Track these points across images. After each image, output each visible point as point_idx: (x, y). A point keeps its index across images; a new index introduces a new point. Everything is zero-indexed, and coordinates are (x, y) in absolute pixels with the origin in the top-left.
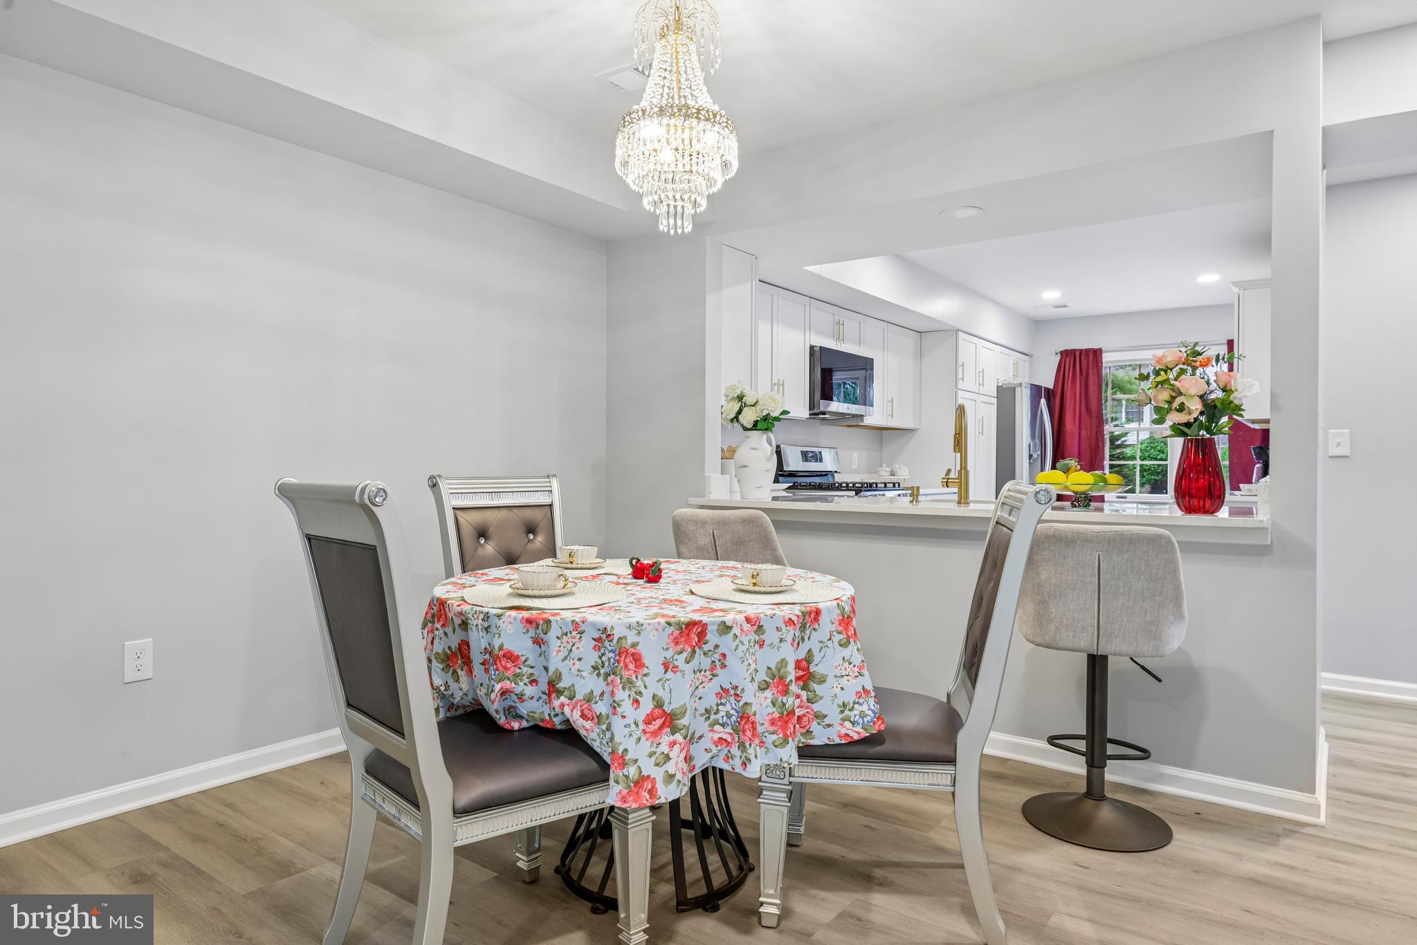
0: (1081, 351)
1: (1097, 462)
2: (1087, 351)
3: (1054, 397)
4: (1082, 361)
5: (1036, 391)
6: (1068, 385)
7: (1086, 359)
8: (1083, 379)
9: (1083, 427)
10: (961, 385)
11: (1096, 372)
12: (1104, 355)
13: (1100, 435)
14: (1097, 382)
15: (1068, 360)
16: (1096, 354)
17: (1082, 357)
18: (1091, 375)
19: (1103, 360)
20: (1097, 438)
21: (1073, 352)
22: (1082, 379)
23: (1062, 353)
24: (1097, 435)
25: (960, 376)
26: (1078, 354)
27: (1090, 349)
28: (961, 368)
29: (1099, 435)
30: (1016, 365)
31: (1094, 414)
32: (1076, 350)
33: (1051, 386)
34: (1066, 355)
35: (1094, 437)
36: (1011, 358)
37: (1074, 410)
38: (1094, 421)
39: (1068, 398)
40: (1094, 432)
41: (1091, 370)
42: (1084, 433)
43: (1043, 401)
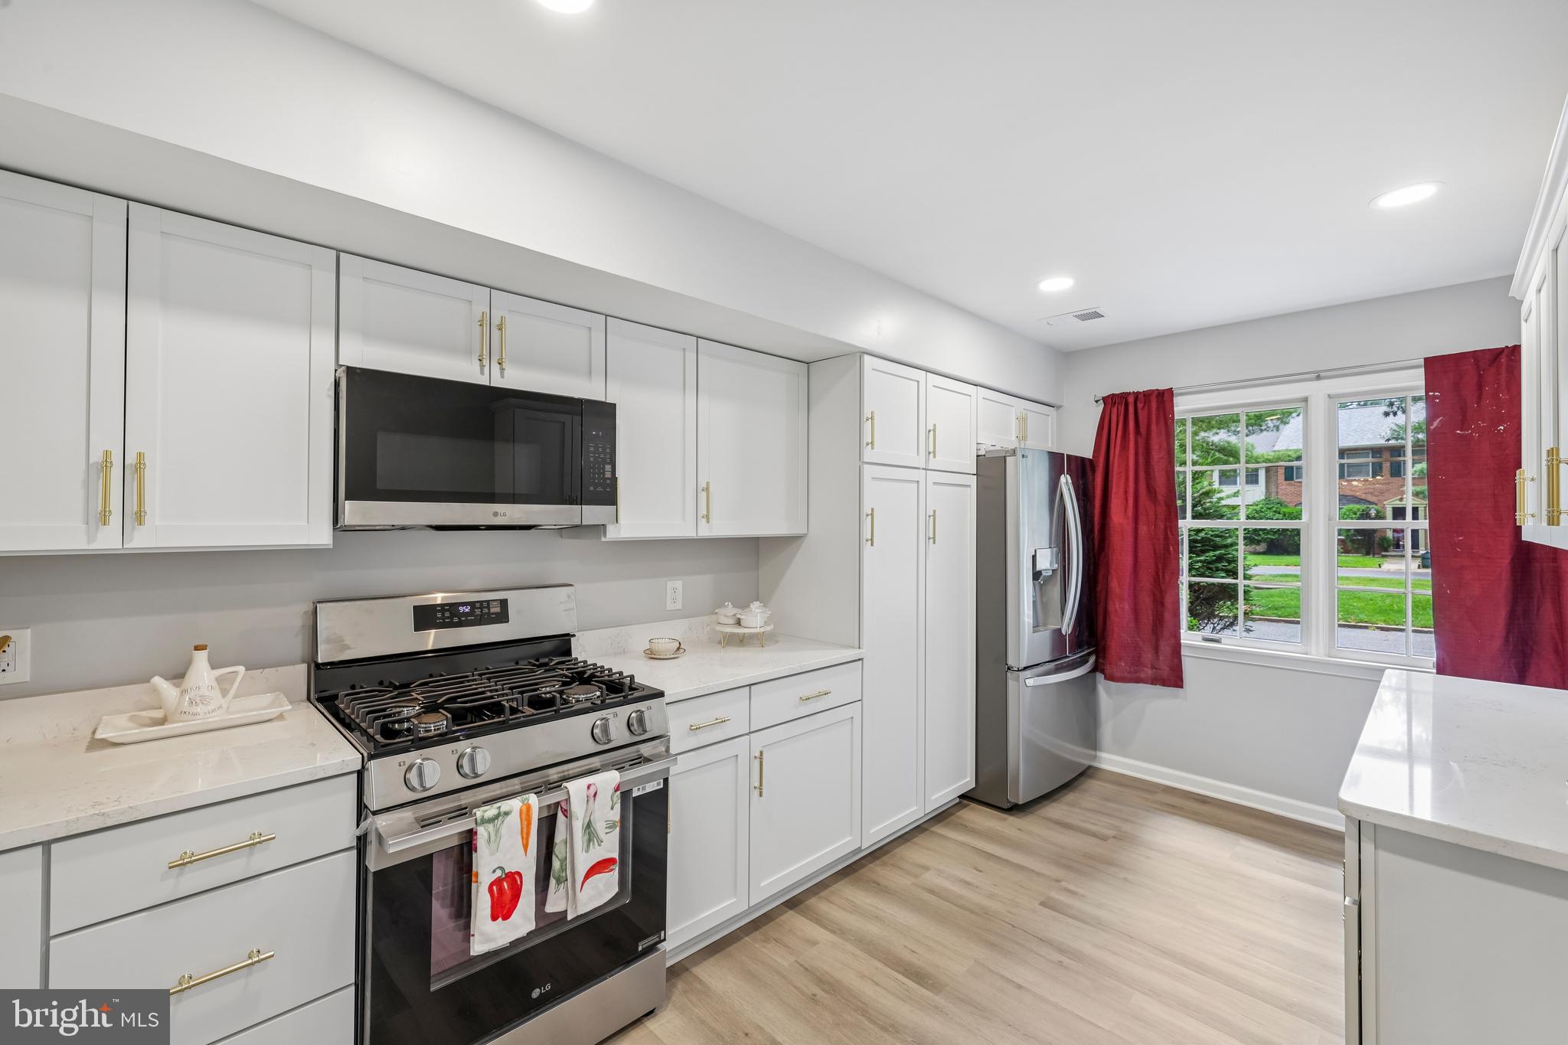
0: (1137, 395)
1: (1167, 578)
2: (1147, 395)
3: (1094, 472)
4: (1139, 411)
5: (1058, 462)
6: (1115, 451)
7: (1146, 407)
8: (1141, 441)
9: (1142, 519)
10: (869, 455)
11: (1163, 428)
12: (1177, 400)
13: (1171, 531)
14: (1164, 444)
15: (1115, 410)
16: (1163, 399)
17: (1140, 405)
18: (1154, 434)
19: (1175, 409)
20: (1166, 538)
21: (1124, 396)
22: (1139, 439)
23: (1105, 399)
24: (1166, 534)
25: (867, 438)
26: (1131, 400)
27: (1153, 391)
28: (867, 425)
29: (1169, 533)
30: (1022, 420)
31: (1160, 497)
32: (1129, 394)
33: (1088, 453)
34: (1113, 402)
35: (1162, 537)
36: (1013, 409)
37: (1126, 492)
38: (1161, 509)
39: (1115, 473)
40: (1162, 527)
41: (1154, 427)
42: (1143, 529)
43: (1065, 480)
